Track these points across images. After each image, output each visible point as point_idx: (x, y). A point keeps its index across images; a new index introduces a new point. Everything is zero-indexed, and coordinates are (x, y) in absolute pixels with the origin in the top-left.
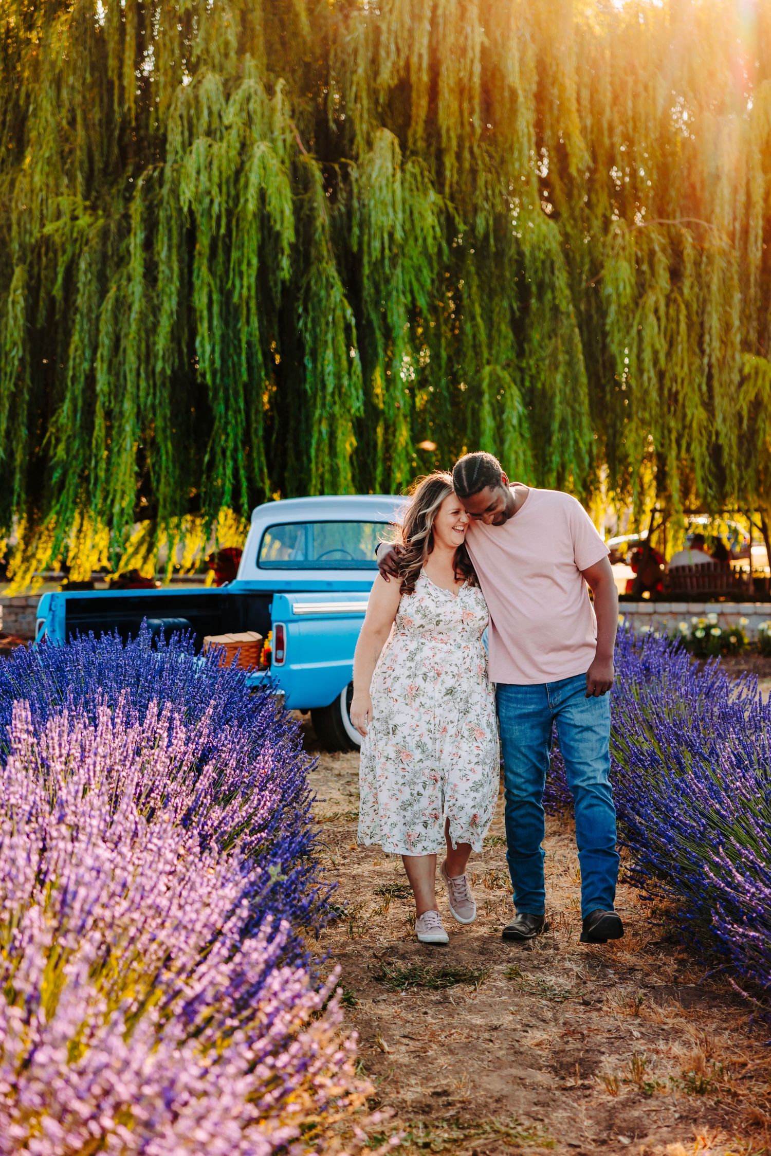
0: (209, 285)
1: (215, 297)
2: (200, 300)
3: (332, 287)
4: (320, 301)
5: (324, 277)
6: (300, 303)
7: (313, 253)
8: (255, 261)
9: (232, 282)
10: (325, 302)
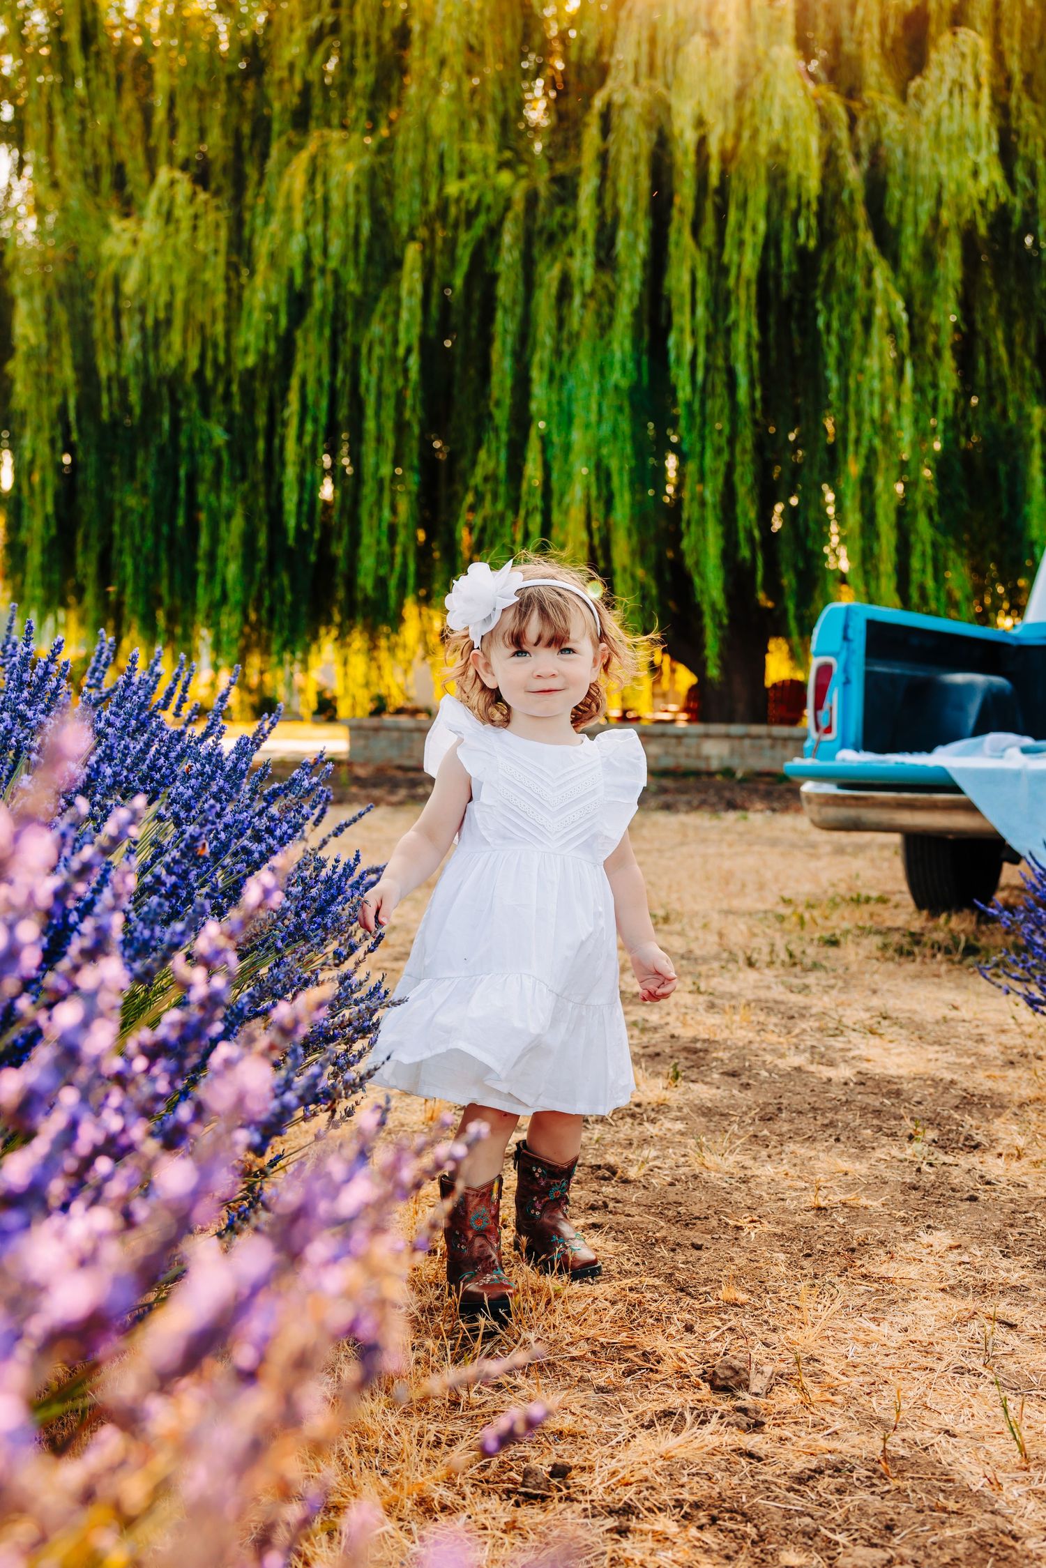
0: (693, 259)
1: (701, 274)
2: (678, 279)
3: (870, 269)
4: (851, 289)
5: (859, 253)
6: (818, 293)
7: (840, 221)
8: (762, 226)
9: (729, 255)
10: (860, 290)
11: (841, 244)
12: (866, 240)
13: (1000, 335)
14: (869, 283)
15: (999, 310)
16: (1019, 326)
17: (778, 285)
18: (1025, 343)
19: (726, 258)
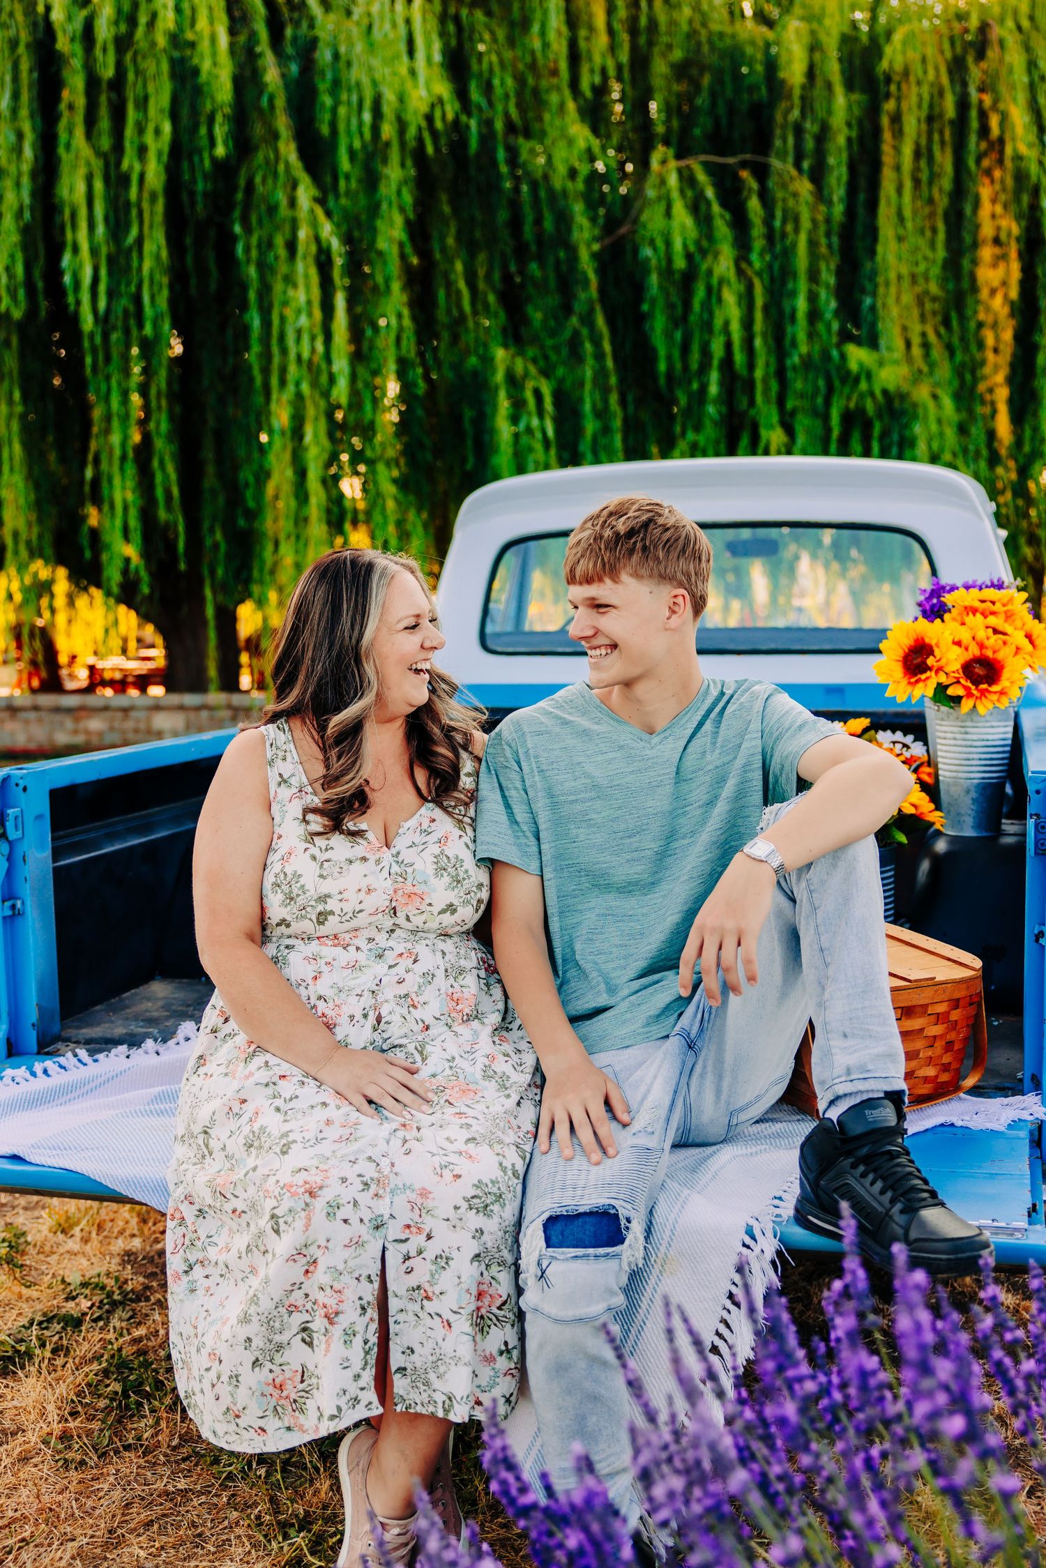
0: (88, 164)
1: (99, 185)
2: (72, 187)
3: (294, 186)
4: (272, 210)
5: (281, 168)
6: (237, 213)
7: (258, 130)
8: (167, 128)
9: (129, 161)
10: (284, 211)
11: (260, 157)
12: (289, 151)
13: (459, 266)
14: (292, 203)
15: (458, 239)
16: (482, 257)
17: (193, 204)
18: (488, 277)
19: (125, 165)
